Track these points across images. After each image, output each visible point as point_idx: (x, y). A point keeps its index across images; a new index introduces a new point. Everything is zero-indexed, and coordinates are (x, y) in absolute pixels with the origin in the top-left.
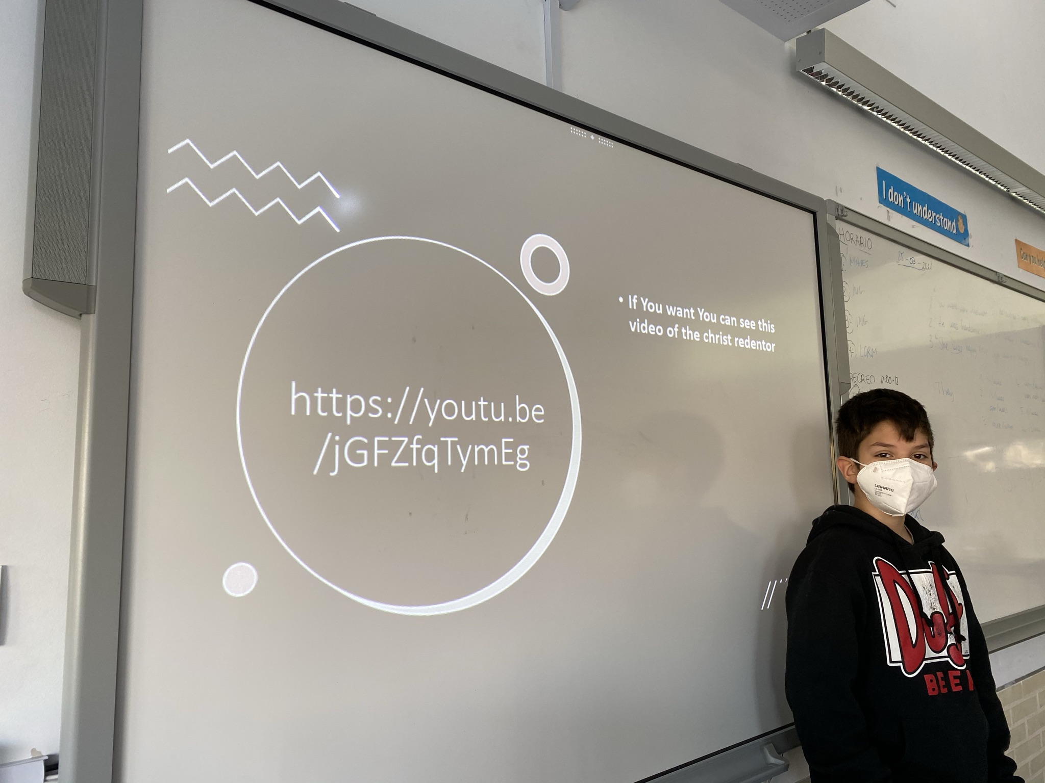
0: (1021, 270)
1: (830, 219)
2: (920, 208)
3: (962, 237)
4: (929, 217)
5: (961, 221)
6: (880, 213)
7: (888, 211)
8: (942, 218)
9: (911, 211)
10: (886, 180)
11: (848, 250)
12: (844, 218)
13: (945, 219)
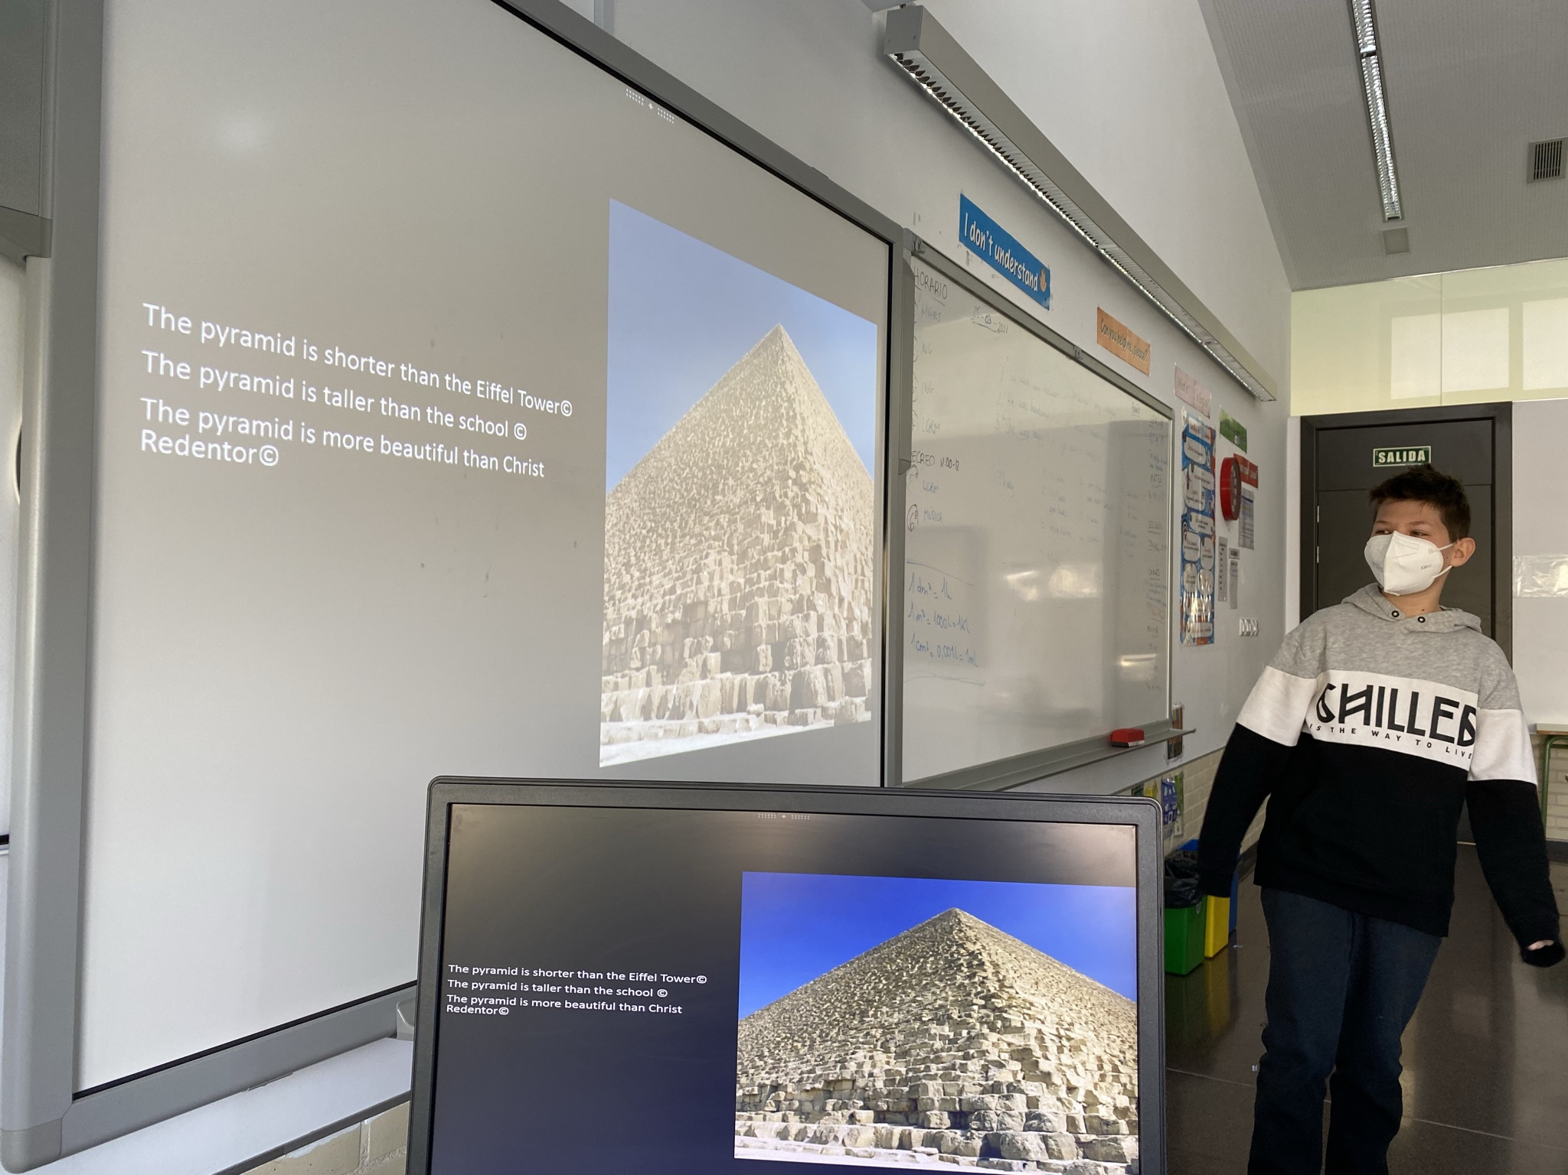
0: (1100, 347)
1: (906, 253)
2: (1002, 254)
3: (1042, 297)
4: (1011, 265)
5: (1043, 276)
6: (959, 254)
7: (968, 252)
8: (1024, 270)
9: (993, 255)
10: (969, 212)
11: (923, 297)
12: (921, 255)
13: (1027, 272)
